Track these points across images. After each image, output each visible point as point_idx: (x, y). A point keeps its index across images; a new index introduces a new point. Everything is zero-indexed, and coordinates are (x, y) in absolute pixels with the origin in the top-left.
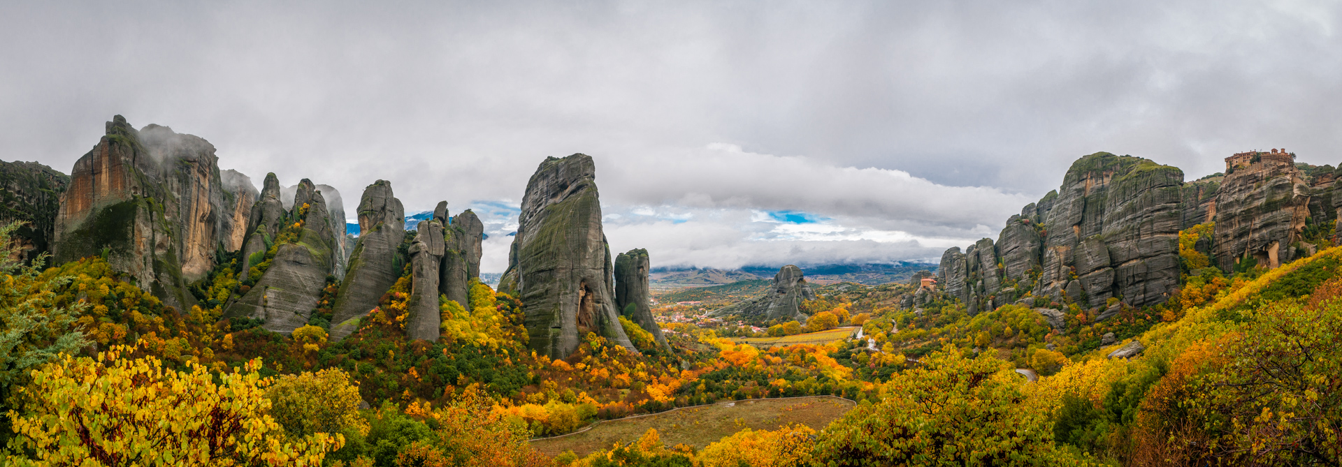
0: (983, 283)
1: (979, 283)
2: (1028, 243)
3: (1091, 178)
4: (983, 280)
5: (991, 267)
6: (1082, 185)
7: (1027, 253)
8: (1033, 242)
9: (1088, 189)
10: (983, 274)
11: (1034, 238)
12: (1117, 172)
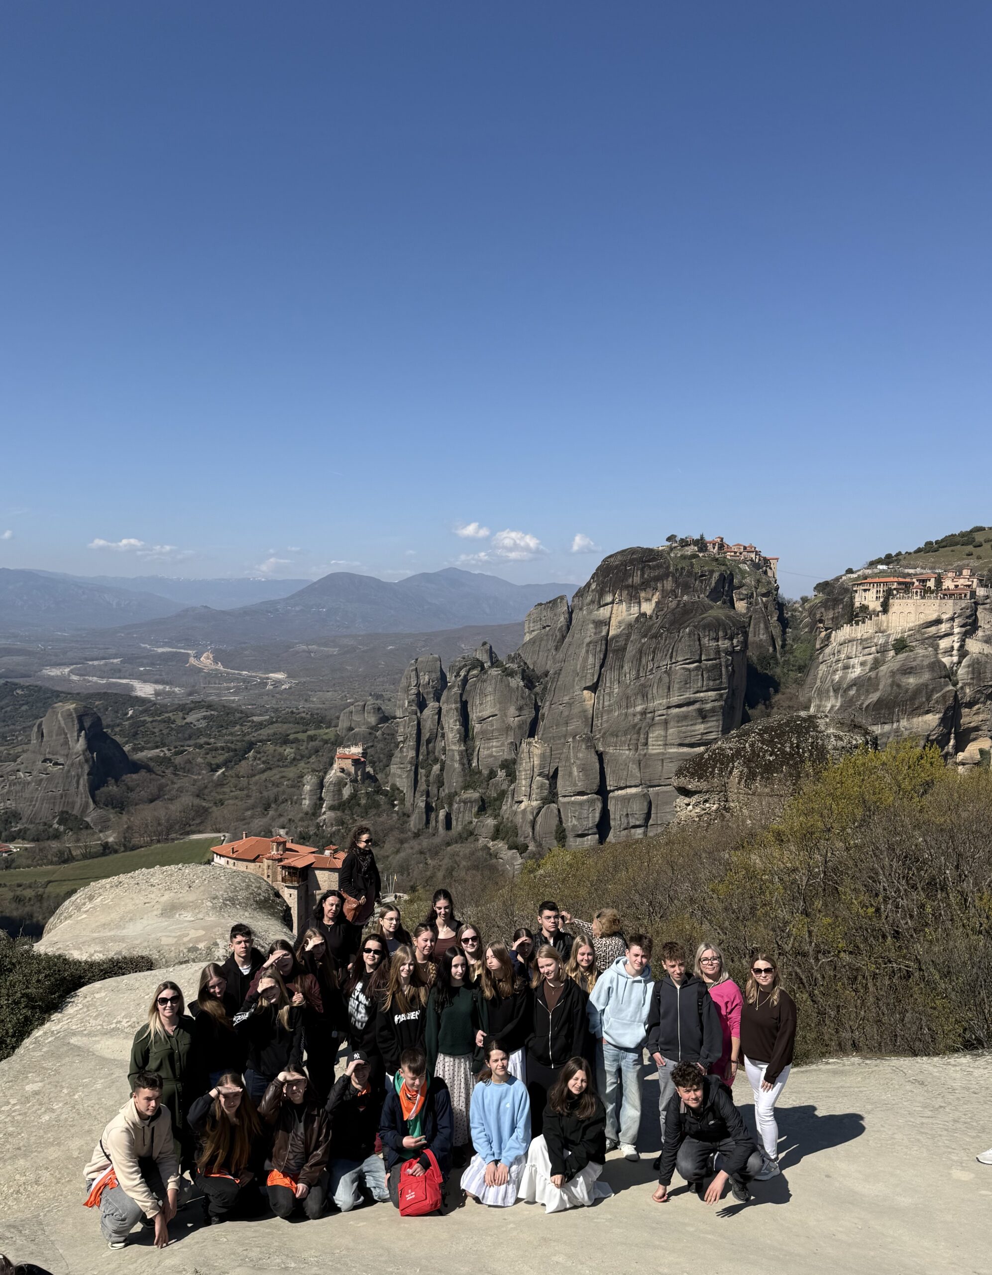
0: (442, 769)
1: (436, 768)
2: (512, 710)
3: (621, 601)
4: (443, 764)
5: (455, 744)
6: (604, 612)
7: (508, 728)
8: (520, 709)
9: (614, 622)
10: (444, 752)
11: (521, 702)
12: (665, 594)
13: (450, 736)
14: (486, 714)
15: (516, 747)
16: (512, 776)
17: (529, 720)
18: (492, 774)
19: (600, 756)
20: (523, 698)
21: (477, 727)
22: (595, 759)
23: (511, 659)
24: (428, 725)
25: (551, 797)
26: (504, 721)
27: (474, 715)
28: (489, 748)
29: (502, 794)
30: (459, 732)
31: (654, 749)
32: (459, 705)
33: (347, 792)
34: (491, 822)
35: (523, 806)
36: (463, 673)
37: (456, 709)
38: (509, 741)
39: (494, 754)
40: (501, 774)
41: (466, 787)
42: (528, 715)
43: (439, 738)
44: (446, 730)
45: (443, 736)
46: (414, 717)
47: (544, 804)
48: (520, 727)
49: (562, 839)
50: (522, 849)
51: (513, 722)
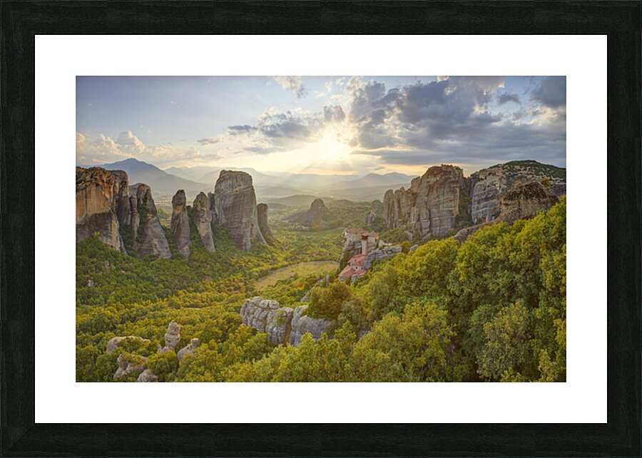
0: (394, 215)
1: (392, 215)
2: (409, 201)
5: (397, 209)
8: (411, 201)
10: (394, 211)
12: (442, 176)
13: (396, 207)
14: (403, 202)
15: (410, 209)
16: (409, 216)
18: (405, 216)
19: (430, 211)
20: (411, 198)
21: (401, 205)
22: (428, 211)
23: (408, 190)
24: (391, 205)
25: (419, 220)
26: (407, 204)
27: (401, 202)
28: (404, 210)
29: (407, 220)
30: (398, 206)
31: (441, 209)
33: (373, 220)
34: (405, 226)
35: (412, 223)
39: (406, 211)
40: (407, 215)
41: (399, 219)
42: (413, 202)
45: (394, 207)
47: (417, 222)
48: (411, 205)
49: (421, 230)
50: (412, 232)
51: (409, 203)
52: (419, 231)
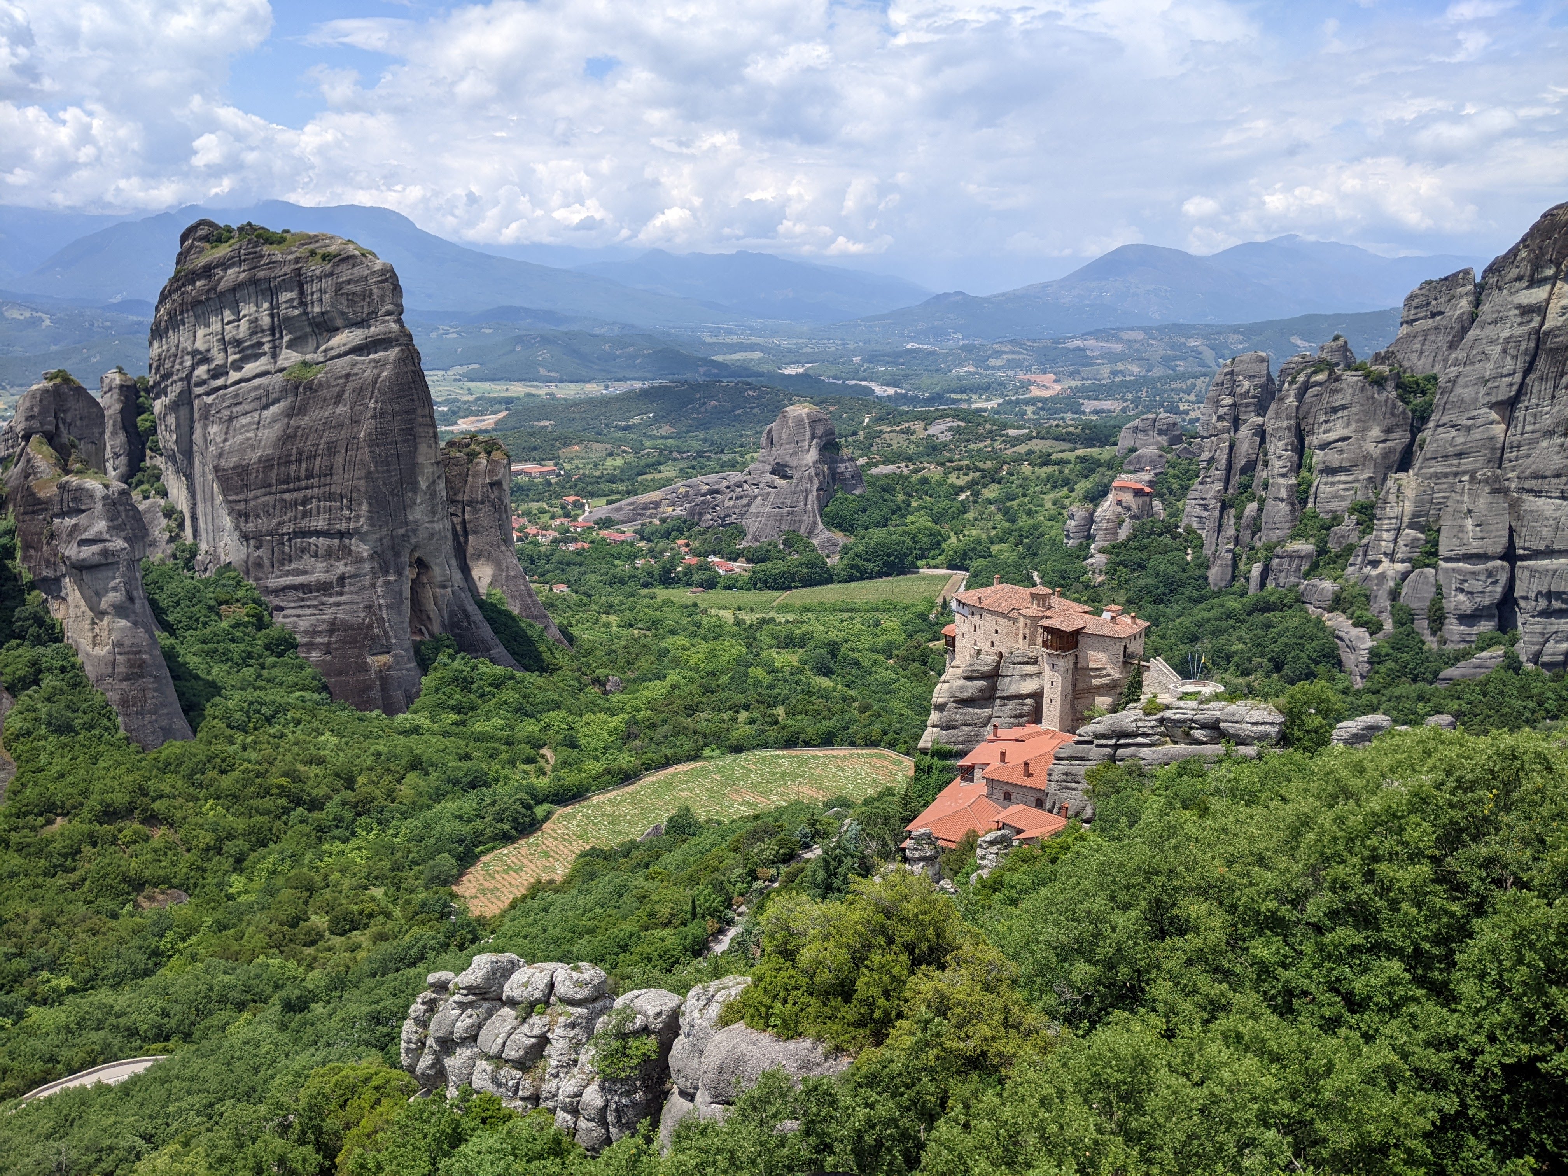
0: (1260, 510)
1: (1251, 508)
2: (1376, 432)
4: (1262, 501)
5: (1283, 476)
6: (1538, 294)
7: (1367, 457)
8: (1388, 431)
9: (1553, 308)
10: (1266, 486)
11: (1390, 422)
13: (1277, 465)
14: (1331, 436)
15: (1377, 484)
16: (1366, 526)
17: (1399, 448)
18: (1336, 520)
20: (1393, 414)
21: (1317, 455)
22: (1504, 508)
23: (1379, 358)
24: (1245, 448)
25: (1427, 559)
26: (1361, 447)
27: (1316, 438)
28: (1333, 484)
29: (1350, 550)
30: (1290, 459)
32: (1293, 422)
33: (1123, 533)
34: (1327, 586)
35: (1380, 569)
36: (1301, 378)
37: (1289, 428)
38: (1366, 476)
39: (1342, 493)
40: (1350, 521)
41: (1293, 537)
42: (1398, 440)
43: (1260, 467)
44: (1271, 457)
45: (1266, 465)
46: (1226, 436)
47: (1414, 568)
48: (1385, 455)
49: (1437, 620)
50: (1374, 628)
51: (1374, 449)
52: (1422, 625)
